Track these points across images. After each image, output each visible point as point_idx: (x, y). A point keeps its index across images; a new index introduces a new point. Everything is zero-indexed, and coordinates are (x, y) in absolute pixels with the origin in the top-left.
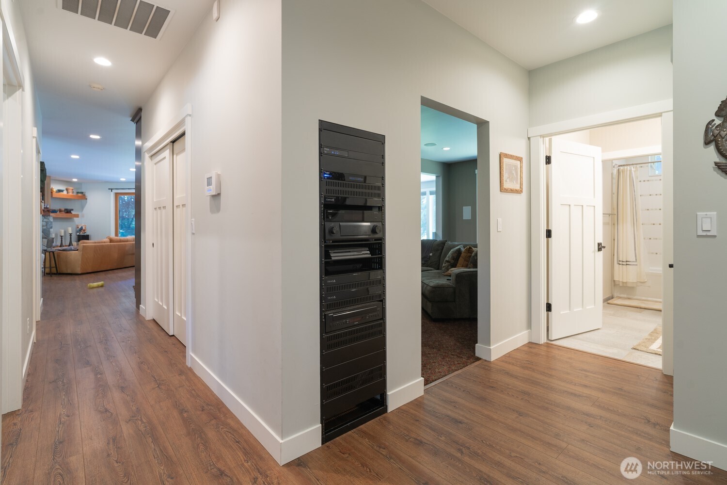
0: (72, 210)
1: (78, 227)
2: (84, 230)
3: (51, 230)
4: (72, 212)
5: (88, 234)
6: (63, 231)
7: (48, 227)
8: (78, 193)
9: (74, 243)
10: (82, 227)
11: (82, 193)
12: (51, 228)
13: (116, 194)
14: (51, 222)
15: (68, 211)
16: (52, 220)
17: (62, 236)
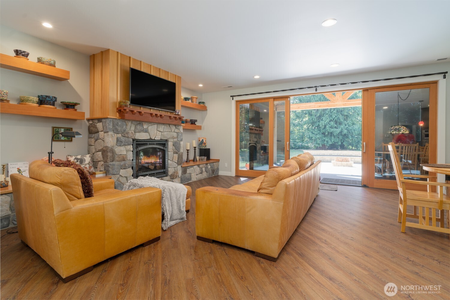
0: (196, 121)
1: (200, 140)
2: (205, 144)
3: (182, 143)
4: (196, 123)
5: (207, 147)
6: (189, 144)
7: (179, 139)
8: (200, 103)
9: (198, 158)
10: (203, 140)
11: (203, 103)
12: (181, 140)
13: (237, 102)
14: (182, 133)
15: (193, 122)
16: (182, 131)
17: (188, 150)
